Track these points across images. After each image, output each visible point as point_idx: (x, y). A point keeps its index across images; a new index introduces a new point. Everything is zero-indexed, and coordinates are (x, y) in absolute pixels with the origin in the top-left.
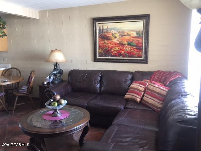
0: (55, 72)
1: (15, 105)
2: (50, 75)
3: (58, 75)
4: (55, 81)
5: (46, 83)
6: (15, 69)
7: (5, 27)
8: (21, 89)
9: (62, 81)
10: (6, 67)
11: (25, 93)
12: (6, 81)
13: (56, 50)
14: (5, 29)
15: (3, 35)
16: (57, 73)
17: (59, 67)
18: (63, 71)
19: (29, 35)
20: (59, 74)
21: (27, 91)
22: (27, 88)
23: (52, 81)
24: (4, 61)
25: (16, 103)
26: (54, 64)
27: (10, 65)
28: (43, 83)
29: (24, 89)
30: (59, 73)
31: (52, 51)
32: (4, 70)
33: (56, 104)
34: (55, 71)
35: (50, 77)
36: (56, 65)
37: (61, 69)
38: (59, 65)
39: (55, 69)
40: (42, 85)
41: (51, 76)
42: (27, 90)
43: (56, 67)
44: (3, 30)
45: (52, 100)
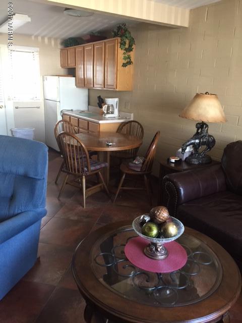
0: (197, 141)
1: (120, 187)
2: (183, 145)
3: (202, 148)
4: (194, 160)
5: (173, 160)
6: (137, 124)
7: (133, 48)
8: (132, 163)
9: (210, 162)
10: (126, 118)
11: (138, 171)
12: (110, 144)
13: (206, 94)
14: (132, 52)
15: (127, 63)
16: (199, 144)
17: (207, 132)
18: (214, 141)
19: (166, 62)
20: (205, 147)
21: (141, 168)
22: (142, 162)
23: (186, 158)
24: (125, 107)
25: (121, 185)
26: (197, 124)
27: (132, 115)
28: (169, 160)
29: (136, 163)
30: (204, 143)
31: (198, 96)
32: (122, 123)
33: (155, 231)
34: (196, 139)
35: (184, 150)
36: (202, 125)
37: (210, 136)
38: (207, 126)
39: (197, 135)
40: (166, 163)
41: (186, 149)
42: (141, 165)
43: (200, 131)
44: (129, 54)
45: (147, 219)
